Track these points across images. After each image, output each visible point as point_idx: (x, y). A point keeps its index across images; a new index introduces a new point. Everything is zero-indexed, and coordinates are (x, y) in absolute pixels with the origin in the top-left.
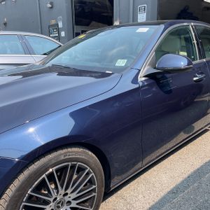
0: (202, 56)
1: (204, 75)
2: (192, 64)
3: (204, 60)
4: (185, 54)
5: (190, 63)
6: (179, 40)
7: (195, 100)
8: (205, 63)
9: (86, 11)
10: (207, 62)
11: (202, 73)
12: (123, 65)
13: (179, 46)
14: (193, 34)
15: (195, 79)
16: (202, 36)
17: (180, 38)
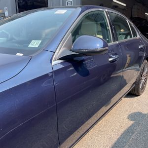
0: (115, 39)
1: (117, 56)
2: (107, 46)
3: (117, 42)
4: (101, 37)
5: (105, 45)
6: (95, 25)
7: (112, 76)
8: (117, 45)
9: (29, 4)
10: (119, 44)
11: (116, 54)
12: (37, 46)
13: (95, 30)
14: (108, 21)
15: (110, 60)
16: (114, 23)
17: (97, 24)
